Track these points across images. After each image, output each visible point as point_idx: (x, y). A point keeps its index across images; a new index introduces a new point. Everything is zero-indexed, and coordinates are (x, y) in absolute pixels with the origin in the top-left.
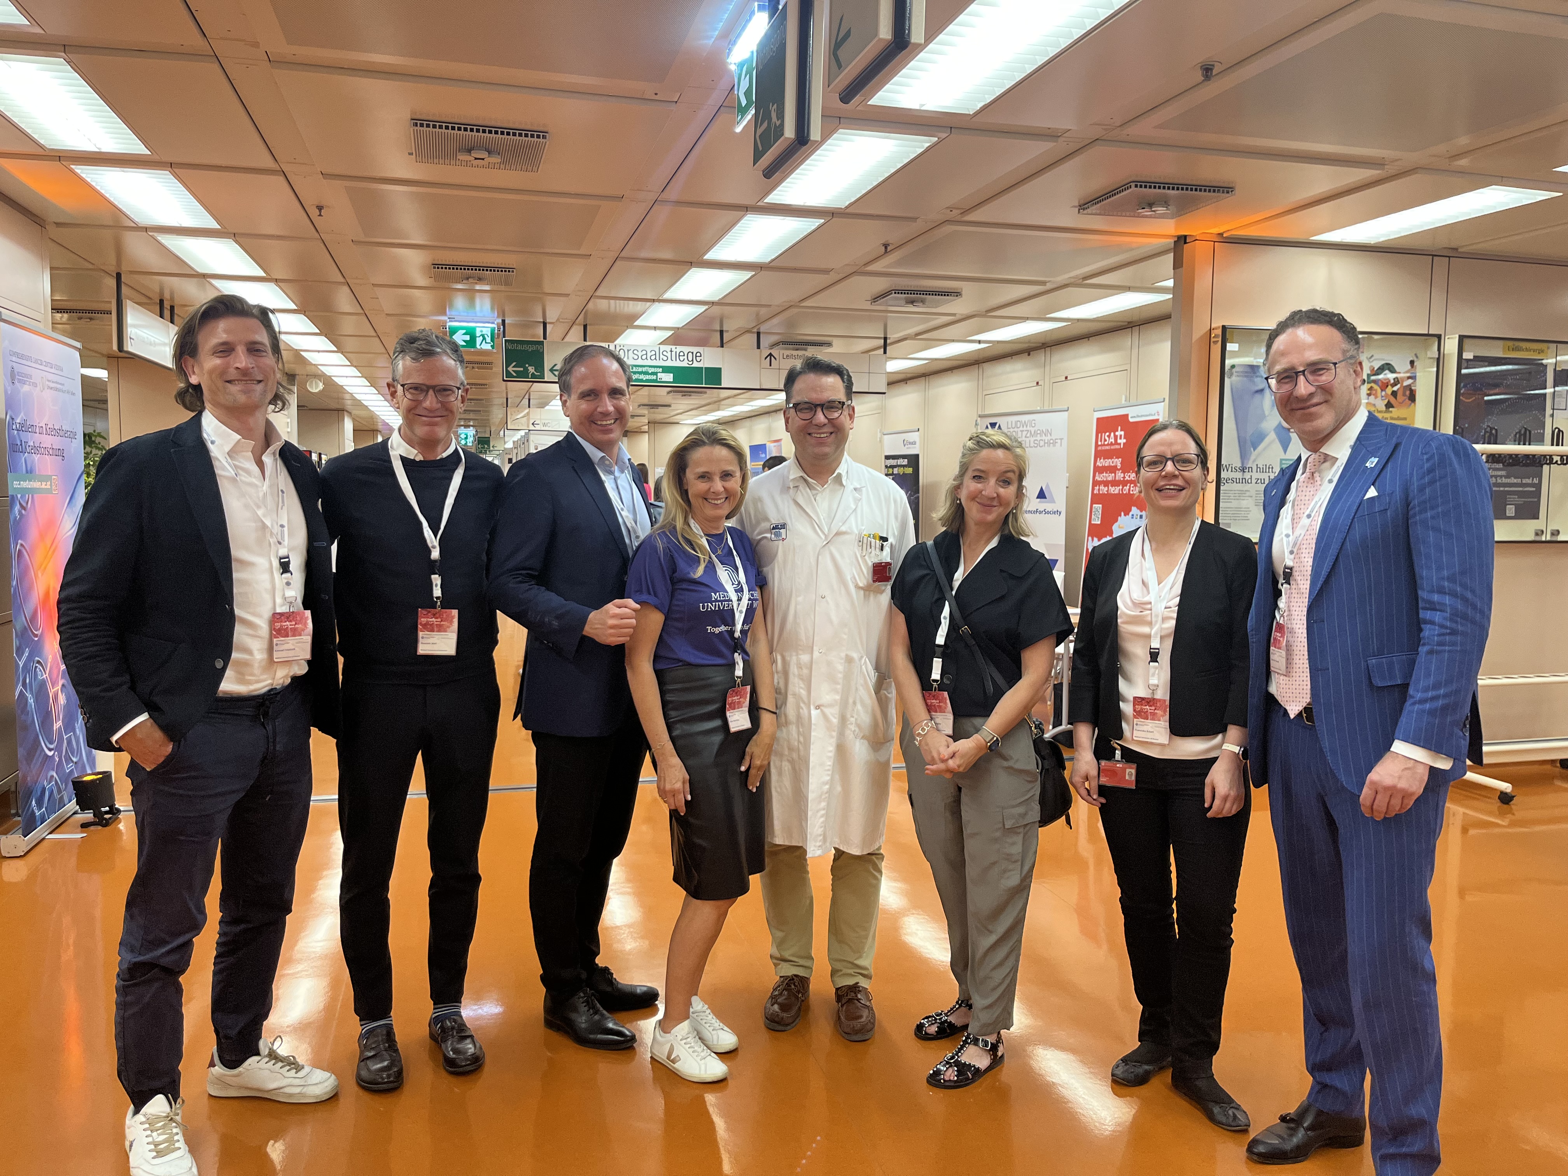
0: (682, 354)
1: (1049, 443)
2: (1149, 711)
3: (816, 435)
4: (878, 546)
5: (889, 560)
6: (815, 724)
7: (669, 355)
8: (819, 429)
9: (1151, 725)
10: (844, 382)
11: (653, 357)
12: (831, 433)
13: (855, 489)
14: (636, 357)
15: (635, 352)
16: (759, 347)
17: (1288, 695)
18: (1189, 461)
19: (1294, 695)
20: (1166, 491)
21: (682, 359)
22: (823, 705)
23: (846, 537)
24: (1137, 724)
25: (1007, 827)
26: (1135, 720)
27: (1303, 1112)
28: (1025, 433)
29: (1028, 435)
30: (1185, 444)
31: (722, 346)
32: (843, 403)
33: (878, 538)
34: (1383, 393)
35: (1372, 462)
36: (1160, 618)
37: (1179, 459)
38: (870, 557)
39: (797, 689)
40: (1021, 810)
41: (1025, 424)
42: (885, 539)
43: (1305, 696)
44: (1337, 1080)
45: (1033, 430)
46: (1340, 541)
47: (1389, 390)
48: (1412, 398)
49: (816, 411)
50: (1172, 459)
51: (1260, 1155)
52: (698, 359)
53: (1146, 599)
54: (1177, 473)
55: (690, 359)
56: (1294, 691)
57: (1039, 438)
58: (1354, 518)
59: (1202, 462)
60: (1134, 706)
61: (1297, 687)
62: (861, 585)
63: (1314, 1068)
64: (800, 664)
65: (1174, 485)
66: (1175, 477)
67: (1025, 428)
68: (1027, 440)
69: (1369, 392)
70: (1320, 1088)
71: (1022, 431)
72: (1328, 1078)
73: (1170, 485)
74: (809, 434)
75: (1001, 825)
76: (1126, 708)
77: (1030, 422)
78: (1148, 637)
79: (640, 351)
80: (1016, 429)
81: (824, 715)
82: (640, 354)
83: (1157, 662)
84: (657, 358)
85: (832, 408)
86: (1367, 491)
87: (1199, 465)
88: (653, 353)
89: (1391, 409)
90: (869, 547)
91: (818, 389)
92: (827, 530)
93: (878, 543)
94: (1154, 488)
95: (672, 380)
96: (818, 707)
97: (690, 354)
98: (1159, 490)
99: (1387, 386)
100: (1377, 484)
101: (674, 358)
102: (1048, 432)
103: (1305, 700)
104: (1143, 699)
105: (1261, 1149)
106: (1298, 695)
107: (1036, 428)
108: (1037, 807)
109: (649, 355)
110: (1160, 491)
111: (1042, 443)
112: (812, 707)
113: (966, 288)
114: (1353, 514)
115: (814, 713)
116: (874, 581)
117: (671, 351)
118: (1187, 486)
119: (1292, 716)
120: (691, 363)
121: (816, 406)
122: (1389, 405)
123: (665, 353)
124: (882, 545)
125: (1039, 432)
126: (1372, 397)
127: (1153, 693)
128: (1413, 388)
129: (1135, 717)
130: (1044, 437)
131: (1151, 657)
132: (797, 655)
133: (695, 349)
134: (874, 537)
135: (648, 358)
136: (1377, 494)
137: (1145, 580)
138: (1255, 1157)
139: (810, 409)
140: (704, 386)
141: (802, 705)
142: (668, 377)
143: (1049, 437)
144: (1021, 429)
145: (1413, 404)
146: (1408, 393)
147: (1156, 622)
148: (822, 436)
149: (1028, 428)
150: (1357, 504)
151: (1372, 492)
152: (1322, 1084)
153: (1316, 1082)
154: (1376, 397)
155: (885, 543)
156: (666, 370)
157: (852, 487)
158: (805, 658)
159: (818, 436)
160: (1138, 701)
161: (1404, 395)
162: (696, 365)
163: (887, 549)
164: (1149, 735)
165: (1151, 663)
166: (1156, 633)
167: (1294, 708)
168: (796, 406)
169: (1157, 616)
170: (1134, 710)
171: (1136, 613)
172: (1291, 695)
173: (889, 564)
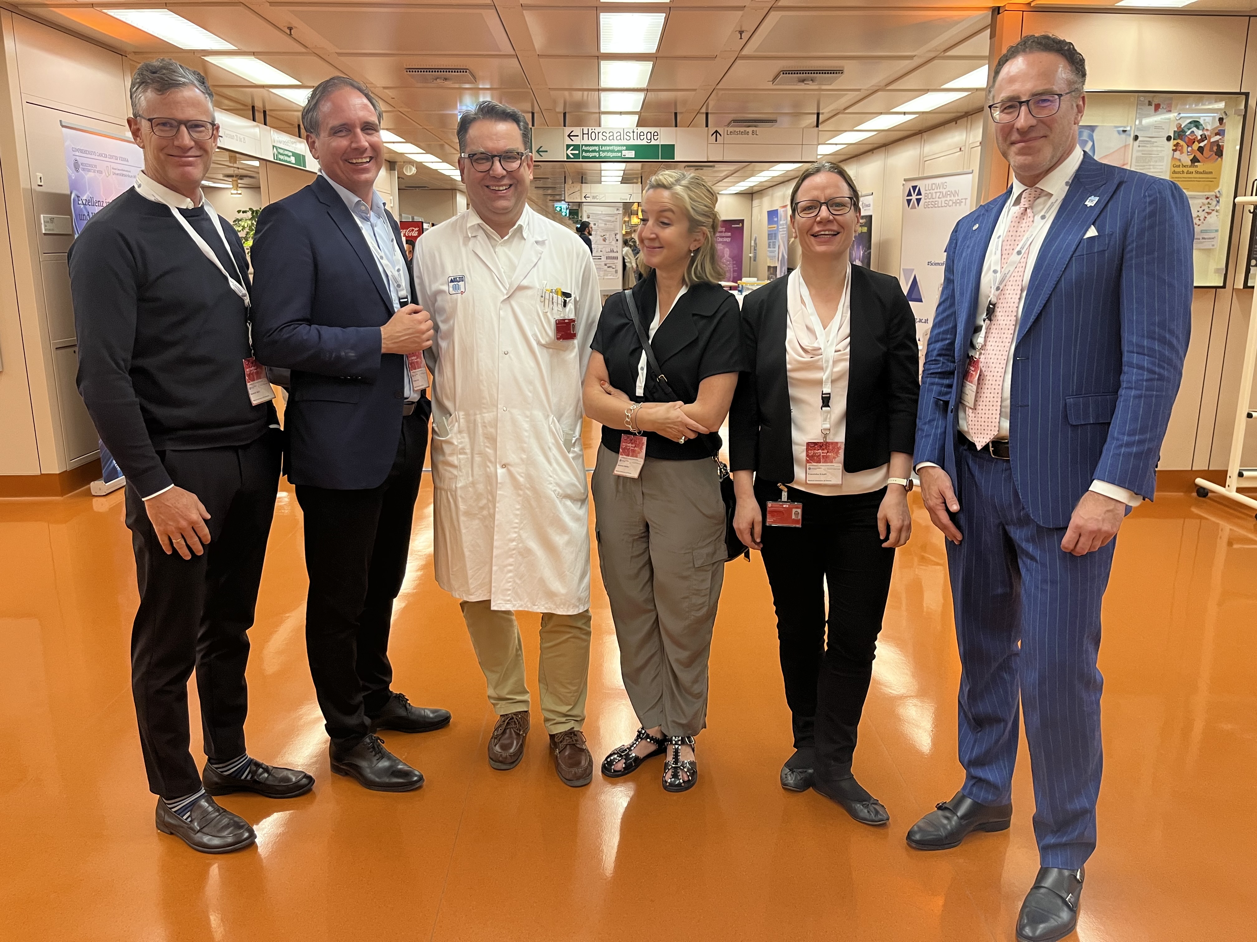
0: (642, 134)
1: (955, 203)
2: (822, 454)
3: (494, 188)
4: (560, 302)
5: (572, 316)
6: (500, 483)
7: (631, 135)
8: (498, 181)
9: (823, 467)
10: (520, 129)
11: (619, 138)
12: (511, 185)
13: (537, 242)
14: (604, 138)
15: (604, 134)
16: (707, 126)
17: (976, 427)
18: (842, 205)
19: (983, 428)
20: (821, 236)
21: (642, 139)
22: (509, 464)
23: (529, 292)
24: (810, 469)
25: (696, 566)
26: (808, 464)
27: (958, 801)
28: (938, 194)
29: (941, 196)
30: (837, 186)
31: (676, 126)
32: (522, 154)
33: (560, 293)
34: (1190, 149)
35: (1091, 202)
36: (831, 363)
37: (831, 203)
38: (552, 314)
39: (482, 447)
40: (710, 549)
41: (938, 186)
42: (567, 295)
43: (993, 428)
44: (988, 774)
45: (944, 191)
46: (1056, 279)
47: (1196, 146)
48: (1219, 152)
49: (493, 163)
50: (826, 203)
51: (917, 842)
52: (656, 138)
53: (816, 345)
54: (831, 217)
55: (649, 138)
56: (983, 424)
57: (948, 198)
58: (1072, 257)
59: (855, 204)
60: (807, 451)
61: (986, 420)
62: (543, 342)
63: (970, 764)
64: (484, 422)
65: (829, 230)
66: (829, 221)
67: (938, 190)
68: (940, 200)
69: (1175, 148)
70: (974, 781)
71: (936, 193)
72: (980, 773)
73: (825, 231)
74: (487, 187)
75: (691, 565)
76: (799, 452)
77: (943, 184)
78: (820, 383)
79: (608, 133)
80: (931, 191)
81: (510, 473)
82: (608, 135)
83: (829, 407)
84: (622, 138)
85: (509, 158)
86: (1087, 230)
87: (852, 207)
88: (619, 134)
89: (1196, 164)
90: (551, 303)
91: (494, 137)
92: (508, 286)
93: (561, 299)
94: (810, 233)
95: (634, 156)
96: (504, 466)
97: (649, 134)
98: (814, 236)
99: (1194, 142)
100: (1097, 223)
101: (635, 138)
102: (956, 193)
103: (993, 433)
104: (815, 444)
105: (917, 837)
106: (986, 428)
107: (947, 190)
108: (724, 547)
109: (615, 135)
110: (816, 236)
111: (951, 203)
112: (498, 466)
113: (847, 65)
114: (1071, 253)
115: (500, 471)
116: (558, 339)
117: (633, 132)
118: (842, 230)
119: (979, 448)
120: (649, 141)
121: (494, 156)
122: (1195, 160)
123: (628, 134)
124: (565, 301)
125: (949, 193)
126: (1178, 153)
127: (825, 437)
128: (1220, 144)
129: (808, 462)
130: (952, 198)
131: (823, 402)
132: (480, 414)
133: (653, 130)
134: (557, 292)
135: (615, 138)
136: (1097, 234)
137: (810, 325)
138: (914, 845)
139: (487, 159)
140: (660, 160)
141: (489, 464)
142: (631, 154)
143: (957, 198)
144: (936, 190)
145: (1220, 159)
146: (1215, 148)
147: (827, 367)
148: (501, 188)
149: (941, 190)
150: (1076, 242)
151: (1092, 232)
152: (975, 778)
153: (970, 777)
154: (1182, 153)
155: (568, 300)
156: (629, 148)
157: (533, 240)
158: (488, 416)
159: (497, 188)
160: (811, 446)
161: (1211, 150)
162: (653, 142)
163: (570, 306)
164: (822, 478)
165: (823, 408)
166: (827, 379)
167: (981, 440)
168: (471, 156)
169: (827, 361)
170: (807, 456)
171: (807, 358)
172: (979, 427)
173: (573, 321)
